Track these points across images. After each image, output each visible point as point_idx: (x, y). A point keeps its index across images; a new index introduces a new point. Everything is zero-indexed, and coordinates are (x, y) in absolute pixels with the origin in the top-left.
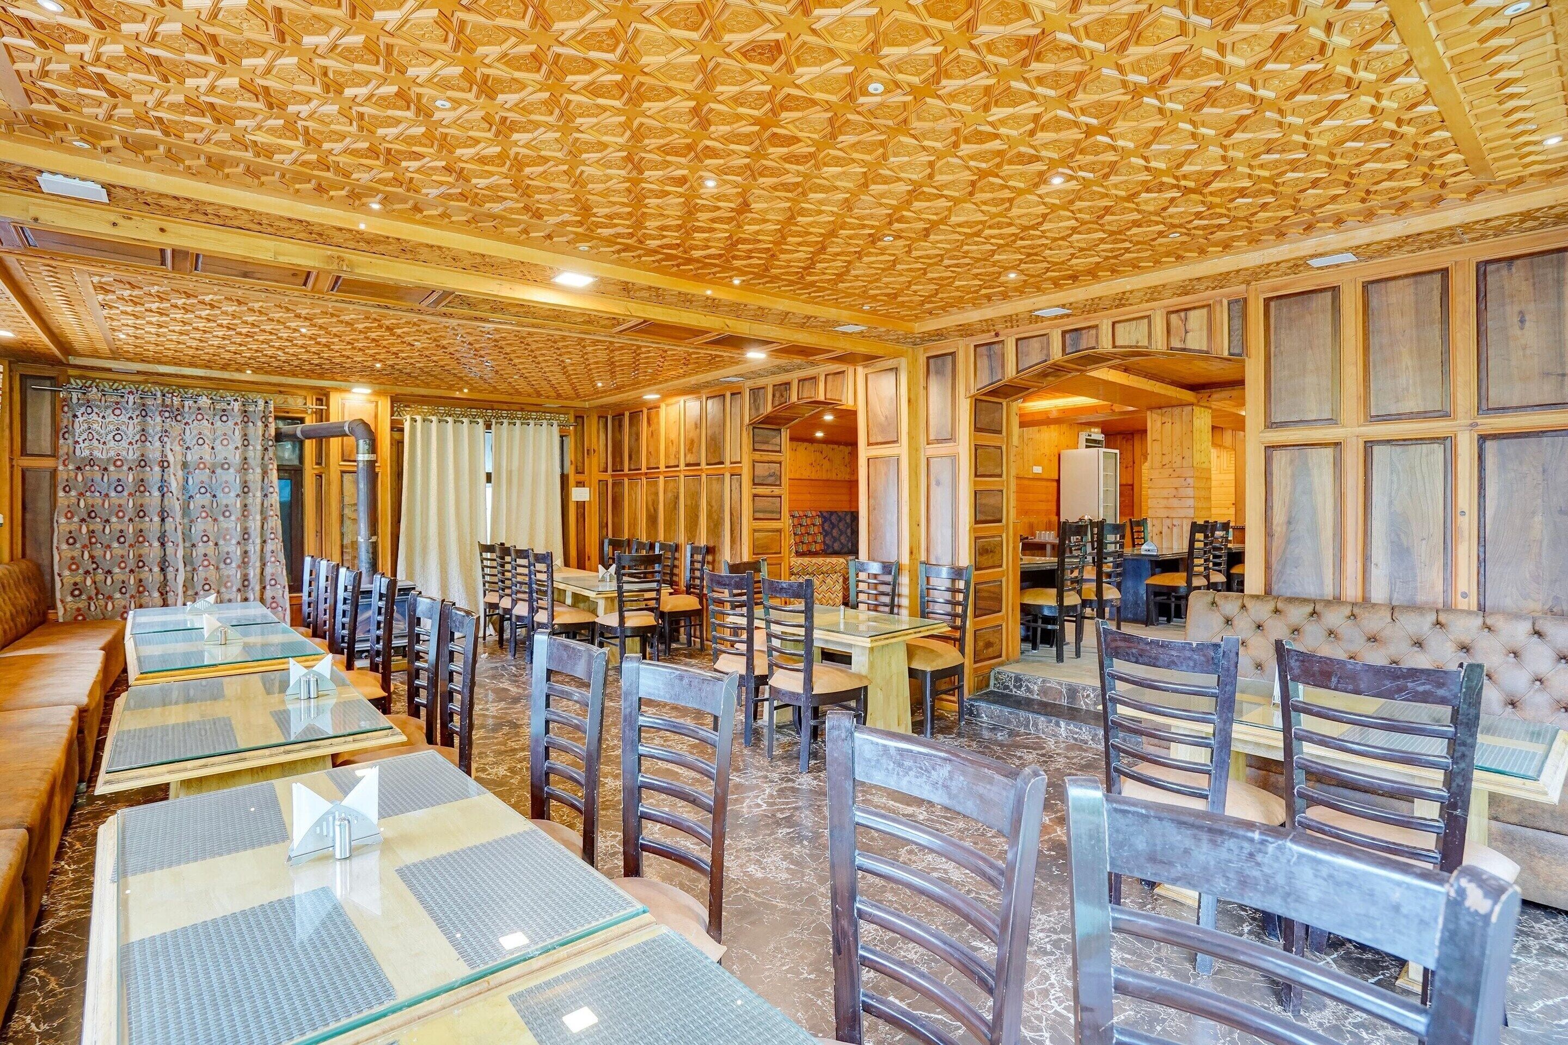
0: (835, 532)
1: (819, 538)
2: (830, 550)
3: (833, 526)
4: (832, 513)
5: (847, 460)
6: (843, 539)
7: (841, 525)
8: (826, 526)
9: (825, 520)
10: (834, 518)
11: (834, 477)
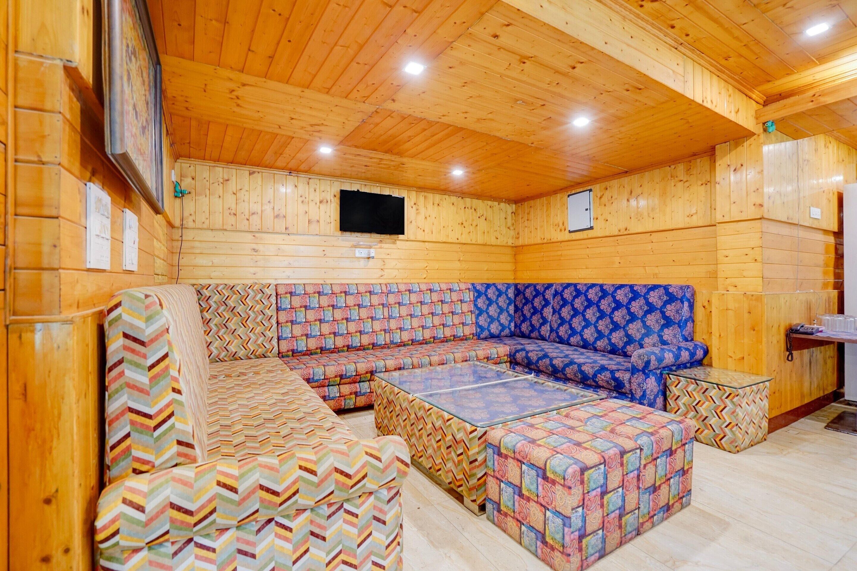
0: (493, 310)
1: (470, 319)
2: (485, 334)
3: (490, 302)
4: (488, 286)
5: (510, 221)
6: (504, 318)
7: (502, 301)
8: (481, 303)
9: (479, 294)
10: (491, 293)
11: (493, 241)
